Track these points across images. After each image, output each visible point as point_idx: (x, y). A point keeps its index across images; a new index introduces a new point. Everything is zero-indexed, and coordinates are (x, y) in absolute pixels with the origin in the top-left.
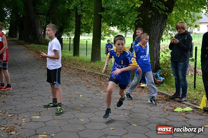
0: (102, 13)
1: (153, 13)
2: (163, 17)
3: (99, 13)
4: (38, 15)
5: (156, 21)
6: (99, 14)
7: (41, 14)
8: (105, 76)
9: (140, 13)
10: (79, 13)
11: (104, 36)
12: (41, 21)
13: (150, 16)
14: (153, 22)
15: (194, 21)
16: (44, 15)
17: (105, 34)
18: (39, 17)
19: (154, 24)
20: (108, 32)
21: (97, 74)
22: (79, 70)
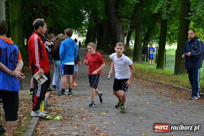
0: (189, 18)
4: (120, 19)
8: (182, 89)
10: (164, 17)
12: (123, 27)
18: (121, 21)
21: (174, 87)
22: (156, 82)
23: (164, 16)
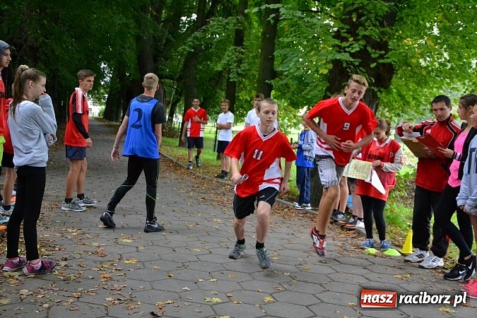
3: (267, 81)
6: (267, 83)
7: (167, 77)
11: (288, 127)
16: (173, 79)
17: (289, 124)
20: (295, 121)
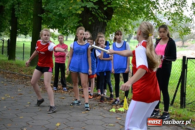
1: (93, 20)
2: (103, 23)
5: (96, 27)
6: (39, 16)
9: (81, 19)
13: (90, 23)
14: (93, 28)
15: (134, 28)
19: (95, 30)
23: (17, 14)
